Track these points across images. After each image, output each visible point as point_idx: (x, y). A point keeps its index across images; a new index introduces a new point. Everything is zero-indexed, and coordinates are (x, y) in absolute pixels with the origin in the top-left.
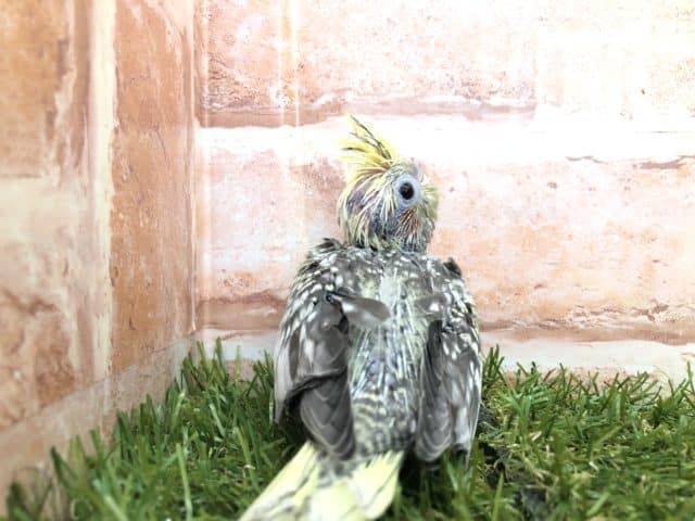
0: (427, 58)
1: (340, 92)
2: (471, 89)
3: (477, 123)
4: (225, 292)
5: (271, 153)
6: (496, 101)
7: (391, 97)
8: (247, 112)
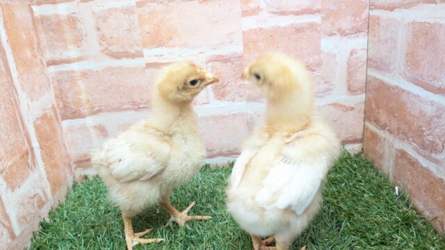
0: (121, 97)
1: (99, 107)
2: (134, 103)
3: (138, 112)
4: (80, 159)
5: (84, 124)
6: (141, 106)
7: (113, 107)
8: (76, 115)
